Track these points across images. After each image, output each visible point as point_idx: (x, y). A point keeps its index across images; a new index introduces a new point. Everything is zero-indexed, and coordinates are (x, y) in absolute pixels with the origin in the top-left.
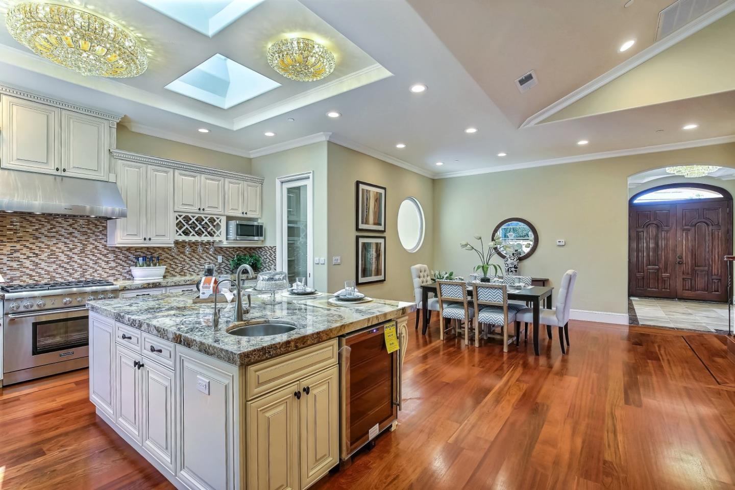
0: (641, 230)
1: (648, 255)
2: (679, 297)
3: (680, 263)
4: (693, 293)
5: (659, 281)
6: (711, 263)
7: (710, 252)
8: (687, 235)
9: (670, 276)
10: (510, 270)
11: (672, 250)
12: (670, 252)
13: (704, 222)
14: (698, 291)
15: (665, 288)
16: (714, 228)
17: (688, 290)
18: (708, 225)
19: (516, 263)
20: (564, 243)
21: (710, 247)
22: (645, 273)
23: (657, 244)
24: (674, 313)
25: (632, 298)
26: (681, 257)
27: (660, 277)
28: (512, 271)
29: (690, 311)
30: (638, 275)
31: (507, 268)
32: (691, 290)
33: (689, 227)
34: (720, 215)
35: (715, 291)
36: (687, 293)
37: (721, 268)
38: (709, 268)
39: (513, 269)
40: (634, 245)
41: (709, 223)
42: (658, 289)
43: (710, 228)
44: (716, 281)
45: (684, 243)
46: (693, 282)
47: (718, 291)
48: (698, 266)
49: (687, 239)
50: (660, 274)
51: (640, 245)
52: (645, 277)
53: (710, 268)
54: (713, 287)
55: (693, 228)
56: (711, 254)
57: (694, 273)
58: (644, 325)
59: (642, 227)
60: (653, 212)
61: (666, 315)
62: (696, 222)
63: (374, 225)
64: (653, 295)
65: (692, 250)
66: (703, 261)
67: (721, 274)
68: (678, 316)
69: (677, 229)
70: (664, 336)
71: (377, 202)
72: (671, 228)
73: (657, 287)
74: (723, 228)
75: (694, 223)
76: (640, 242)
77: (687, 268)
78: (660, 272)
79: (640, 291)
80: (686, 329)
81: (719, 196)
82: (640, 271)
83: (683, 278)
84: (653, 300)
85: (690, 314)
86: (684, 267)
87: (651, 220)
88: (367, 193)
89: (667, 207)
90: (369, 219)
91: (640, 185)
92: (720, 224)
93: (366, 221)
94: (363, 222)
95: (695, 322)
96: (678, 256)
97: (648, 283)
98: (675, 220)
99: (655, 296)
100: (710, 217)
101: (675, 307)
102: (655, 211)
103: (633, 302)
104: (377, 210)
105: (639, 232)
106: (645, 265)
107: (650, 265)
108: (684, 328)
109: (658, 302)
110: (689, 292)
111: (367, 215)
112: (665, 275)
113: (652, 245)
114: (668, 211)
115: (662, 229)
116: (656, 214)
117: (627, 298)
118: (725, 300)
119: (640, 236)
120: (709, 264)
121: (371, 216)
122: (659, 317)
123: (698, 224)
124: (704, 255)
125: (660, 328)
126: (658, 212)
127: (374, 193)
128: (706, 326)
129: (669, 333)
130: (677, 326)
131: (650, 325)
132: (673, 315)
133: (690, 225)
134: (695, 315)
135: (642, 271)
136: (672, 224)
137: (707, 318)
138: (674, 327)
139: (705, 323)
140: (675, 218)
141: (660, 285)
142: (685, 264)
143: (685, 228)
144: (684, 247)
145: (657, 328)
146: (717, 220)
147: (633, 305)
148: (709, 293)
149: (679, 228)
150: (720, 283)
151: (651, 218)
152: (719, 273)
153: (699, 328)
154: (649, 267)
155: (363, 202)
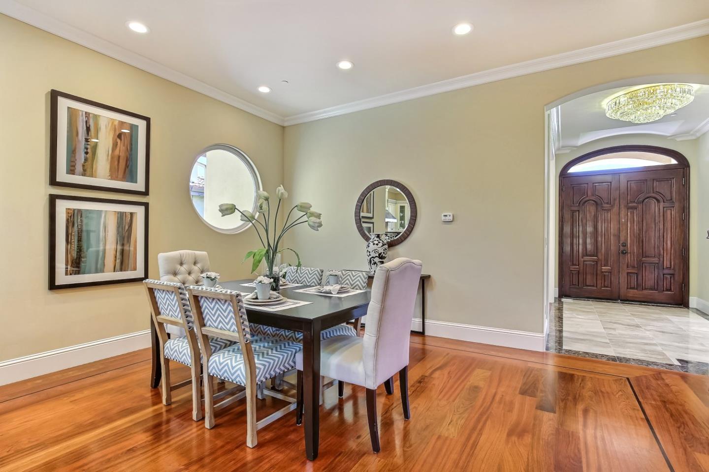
0: (576, 209)
1: (585, 243)
2: (623, 299)
3: (624, 253)
4: (640, 292)
5: (598, 277)
6: (662, 252)
7: (661, 237)
8: (632, 213)
9: (612, 269)
10: (372, 262)
11: (614, 235)
12: (612, 237)
13: (655, 198)
14: (646, 289)
15: (605, 286)
16: (667, 204)
17: (633, 288)
18: (658, 201)
19: (381, 250)
20: (451, 218)
21: (661, 232)
22: (581, 265)
23: (595, 228)
24: (615, 326)
25: (563, 300)
26: (625, 245)
27: (599, 272)
28: (375, 263)
29: (637, 321)
30: (572, 268)
31: (369, 258)
32: (637, 289)
33: (635, 204)
34: (674, 189)
35: (667, 290)
36: (632, 293)
37: (675, 258)
38: (659, 259)
39: (377, 260)
40: (567, 229)
41: (659, 198)
42: (597, 287)
43: (662, 204)
44: (669, 277)
45: (629, 225)
46: (640, 277)
47: (670, 290)
48: (646, 257)
49: (633, 222)
50: (599, 268)
51: (575, 229)
52: (581, 271)
53: (661, 259)
54: (665, 285)
55: (640, 206)
56: (662, 239)
57: (640, 266)
58: (570, 350)
59: (578, 205)
60: (590, 185)
61: (604, 328)
62: (644, 198)
63: (114, 179)
64: (590, 296)
65: (639, 235)
66: (652, 250)
67: (674, 266)
68: (620, 332)
69: (621, 207)
70: (598, 379)
71: (121, 140)
72: (613, 206)
73: (595, 285)
74: (677, 205)
75: (641, 199)
76: (575, 225)
77: (633, 259)
78: (599, 265)
79: (575, 290)
80: (634, 360)
81: (674, 162)
82: (575, 263)
83: (628, 273)
84: (590, 302)
85: (638, 326)
86: (629, 258)
87: (589, 195)
88: (88, 119)
89: (608, 178)
90: (94, 166)
91: (575, 149)
92: (674, 200)
93: (84, 170)
94: (71, 170)
95: (646, 344)
96: (621, 242)
97: (585, 280)
98: (618, 196)
99: (593, 296)
100: (662, 192)
101: (616, 314)
102: (593, 183)
103: (564, 305)
104: (122, 155)
105: (573, 212)
106: (580, 255)
107: (587, 255)
108: (630, 358)
109: (595, 306)
110: (636, 291)
111: (86, 160)
112: (605, 269)
113: (590, 229)
114: (609, 183)
115: (602, 207)
116: (594, 188)
117: (557, 300)
118: (681, 301)
119: (575, 218)
120: (660, 255)
121: (102, 163)
122: (594, 332)
123: (646, 200)
124: (653, 242)
125: (593, 357)
126: (597, 184)
127: (113, 123)
128: (665, 352)
129: (606, 370)
130: (620, 353)
131: (579, 352)
132: (614, 329)
133: (636, 201)
134: (645, 329)
135: (577, 264)
136: (615, 200)
137: (662, 333)
138: (615, 357)
139: (662, 345)
140: (618, 192)
141: (599, 282)
142: (630, 253)
143: (630, 205)
144: (629, 231)
145: (588, 358)
146: (668, 196)
147: (562, 310)
148: (659, 292)
149: (623, 206)
150: (674, 279)
151: (589, 193)
152: (672, 263)
153: (653, 356)
154: (586, 258)
155: (75, 134)
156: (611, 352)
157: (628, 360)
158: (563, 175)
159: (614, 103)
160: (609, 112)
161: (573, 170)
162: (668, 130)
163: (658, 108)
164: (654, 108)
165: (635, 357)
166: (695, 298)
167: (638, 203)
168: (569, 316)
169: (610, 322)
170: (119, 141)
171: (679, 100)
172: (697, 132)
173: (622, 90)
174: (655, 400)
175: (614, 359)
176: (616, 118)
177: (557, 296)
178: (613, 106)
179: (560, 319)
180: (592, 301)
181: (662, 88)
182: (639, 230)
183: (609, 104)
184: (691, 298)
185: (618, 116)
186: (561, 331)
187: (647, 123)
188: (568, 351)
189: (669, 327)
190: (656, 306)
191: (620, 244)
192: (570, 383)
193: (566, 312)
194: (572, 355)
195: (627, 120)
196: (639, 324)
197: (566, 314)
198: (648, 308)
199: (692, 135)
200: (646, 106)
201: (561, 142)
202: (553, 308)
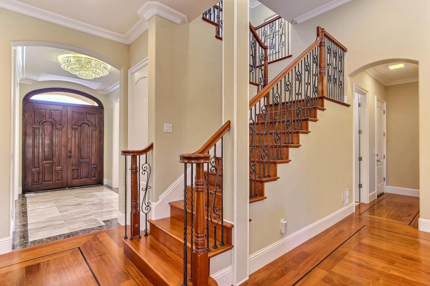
0: (37, 127)
1: (44, 151)
2: (69, 186)
3: (70, 157)
4: (80, 180)
5: (53, 174)
6: (91, 155)
7: (90, 147)
8: (75, 132)
9: (62, 168)
11: (64, 146)
12: (62, 147)
13: (87, 124)
14: (83, 178)
15: (58, 180)
16: (93, 128)
17: (76, 179)
18: (89, 126)
22: (41, 167)
23: (51, 141)
24: (67, 208)
25: (26, 195)
26: (70, 152)
27: (54, 171)
29: (80, 200)
30: (34, 170)
32: (78, 179)
33: (77, 127)
34: (97, 119)
35: (93, 177)
36: (75, 181)
37: (97, 158)
40: (29, 141)
41: (89, 124)
42: (52, 181)
43: (91, 128)
44: (94, 169)
45: (73, 139)
46: (79, 171)
47: (95, 177)
48: (83, 159)
49: (75, 137)
50: (54, 168)
51: (36, 142)
52: (41, 172)
53: (90, 159)
54: (92, 174)
55: (79, 128)
57: (79, 164)
58: (35, 241)
59: (38, 124)
60: (48, 111)
61: (60, 212)
62: (82, 123)
64: (47, 188)
65: (79, 146)
66: (86, 154)
67: (97, 163)
68: (71, 212)
69: (68, 127)
70: (59, 258)
72: (63, 127)
73: (51, 180)
74: (98, 129)
75: (80, 124)
76: (36, 138)
77: (75, 160)
78: (54, 166)
79: (35, 186)
80: (81, 231)
81: (96, 104)
82: (36, 166)
83: (72, 170)
84: (48, 193)
85: (80, 204)
86: (73, 160)
87: (47, 118)
89: (60, 108)
91: (37, 83)
92: (97, 126)
95: (86, 216)
96: (69, 150)
97: (44, 177)
98: (66, 121)
99: (50, 188)
100: (91, 120)
101: (67, 199)
102: (50, 110)
103: (27, 200)
105: (34, 129)
106: (40, 160)
107: (45, 160)
108: (78, 230)
109: (52, 195)
110: (77, 180)
112: (58, 168)
113: (47, 141)
114: (61, 112)
115: (56, 127)
116: (51, 113)
117: (21, 196)
118: (99, 182)
119: (36, 133)
120: (90, 157)
122: (52, 218)
123: (83, 125)
124: (86, 149)
125: (54, 240)
126: (52, 111)
128: (96, 218)
129: (64, 247)
130: (72, 229)
131: (43, 239)
132: (66, 211)
133: (77, 125)
134: (84, 205)
135: (38, 166)
136: (64, 123)
137: (93, 206)
138: (69, 233)
139: (95, 213)
140: (66, 118)
141: (54, 177)
142: (74, 157)
143: (74, 127)
144: (73, 143)
145: (50, 242)
146: (94, 123)
147: (26, 205)
148: (90, 179)
149: (69, 127)
150: (97, 170)
151: (47, 117)
152: (96, 161)
153: (91, 224)
154: (44, 162)
156: (66, 230)
157: (77, 233)
158: (26, 100)
159: (67, 60)
160: (63, 65)
161: (35, 98)
162: (95, 86)
163: (92, 72)
164: (90, 72)
165: (81, 229)
166: (106, 179)
167: (78, 126)
168: (33, 208)
169: (63, 206)
171: (102, 71)
172: (107, 91)
173: (72, 53)
174: (96, 257)
175: (68, 236)
176: (67, 70)
177: (21, 193)
178: (66, 62)
179: (24, 214)
180: (49, 191)
181: (94, 61)
182: (79, 143)
183: (63, 59)
184: (104, 179)
185: (68, 69)
186: (25, 225)
187: (85, 79)
188: (34, 242)
189: (96, 200)
190: (88, 187)
191: (68, 152)
192: (38, 273)
193: (29, 206)
194: (37, 245)
195: (74, 74)
196: (80, 202)
197: (29, 207)
198: (84, 189)
199: (105, 92)
200: (85, 69)
201: (25, 75)
202: (18, 205)
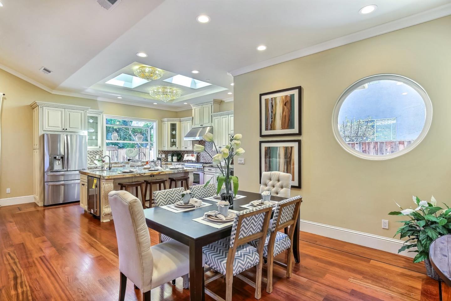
63: (284, 129)
71: (286, 106)
88: (272, 101)
90: (275, 124)
93: (271, 127)
94: (266, 129)
104: (287, 114)
111: (272, 122)
121: (278, 122)
127: (282, 98)
155: (267, 111)
170: (285, 107)
